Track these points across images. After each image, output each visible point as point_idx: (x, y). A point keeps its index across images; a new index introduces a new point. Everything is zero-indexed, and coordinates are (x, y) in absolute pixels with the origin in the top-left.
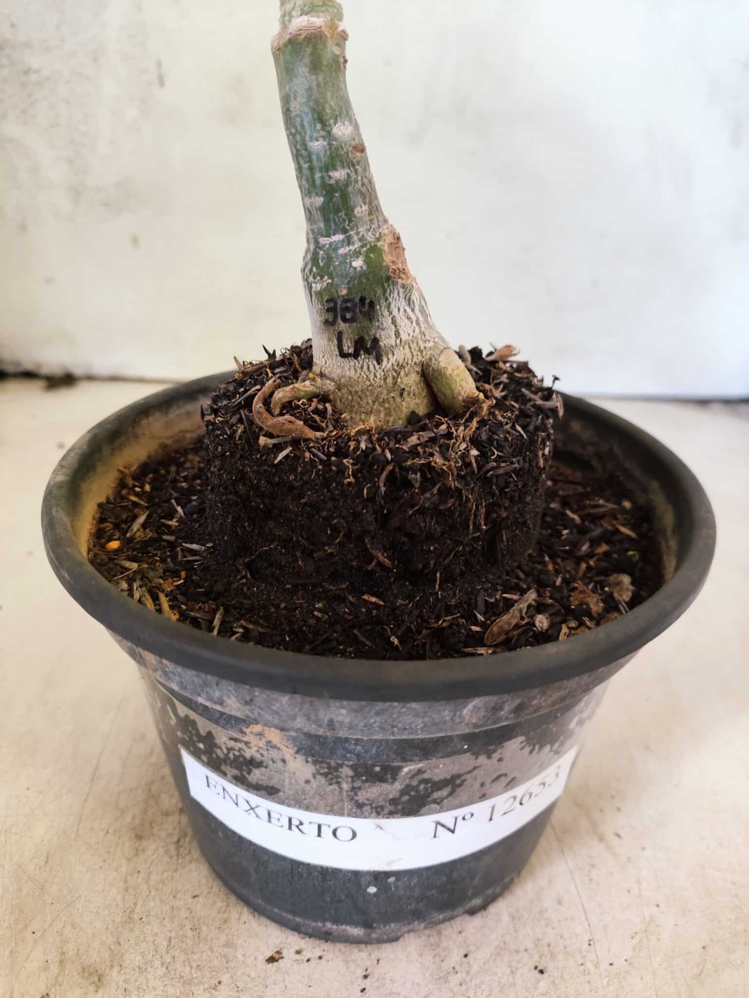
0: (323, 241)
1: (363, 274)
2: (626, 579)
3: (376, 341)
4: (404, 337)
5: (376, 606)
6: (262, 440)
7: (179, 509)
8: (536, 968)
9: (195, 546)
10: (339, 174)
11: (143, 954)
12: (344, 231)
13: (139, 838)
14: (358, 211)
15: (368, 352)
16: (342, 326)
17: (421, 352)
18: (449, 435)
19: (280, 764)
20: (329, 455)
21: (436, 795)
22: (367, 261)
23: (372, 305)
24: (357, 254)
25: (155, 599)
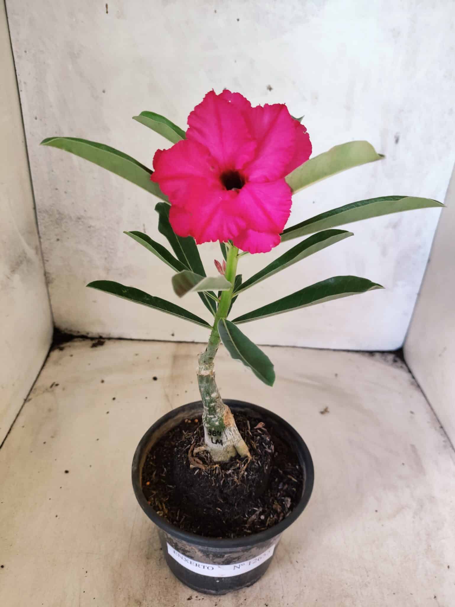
0: (208, 416)
1: (218, 426)
2: (289, 500)
3: (221, 441)
4: (229, 439)
5: (220, 511)
6: (191, 466)
7: (165, 469)
8: (265, 604)
9: (171, 486)
10: (213, 404)
11: (152, 597)
12: (214, 415)
13: (148, 558)
14: (217, 411)
15: (219, 443)
16: (213, 436)
17: (233, 442)
18: (239, 468)
19: (195, 553)
20: (208, 474)
21: (234, 560)
22: (219, 423)
23: (220, 433)
24: (217, 421)
25: (161, 504)
